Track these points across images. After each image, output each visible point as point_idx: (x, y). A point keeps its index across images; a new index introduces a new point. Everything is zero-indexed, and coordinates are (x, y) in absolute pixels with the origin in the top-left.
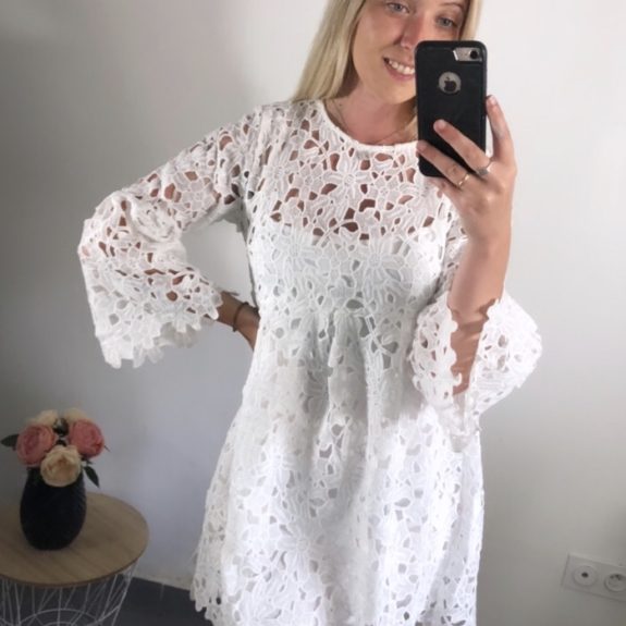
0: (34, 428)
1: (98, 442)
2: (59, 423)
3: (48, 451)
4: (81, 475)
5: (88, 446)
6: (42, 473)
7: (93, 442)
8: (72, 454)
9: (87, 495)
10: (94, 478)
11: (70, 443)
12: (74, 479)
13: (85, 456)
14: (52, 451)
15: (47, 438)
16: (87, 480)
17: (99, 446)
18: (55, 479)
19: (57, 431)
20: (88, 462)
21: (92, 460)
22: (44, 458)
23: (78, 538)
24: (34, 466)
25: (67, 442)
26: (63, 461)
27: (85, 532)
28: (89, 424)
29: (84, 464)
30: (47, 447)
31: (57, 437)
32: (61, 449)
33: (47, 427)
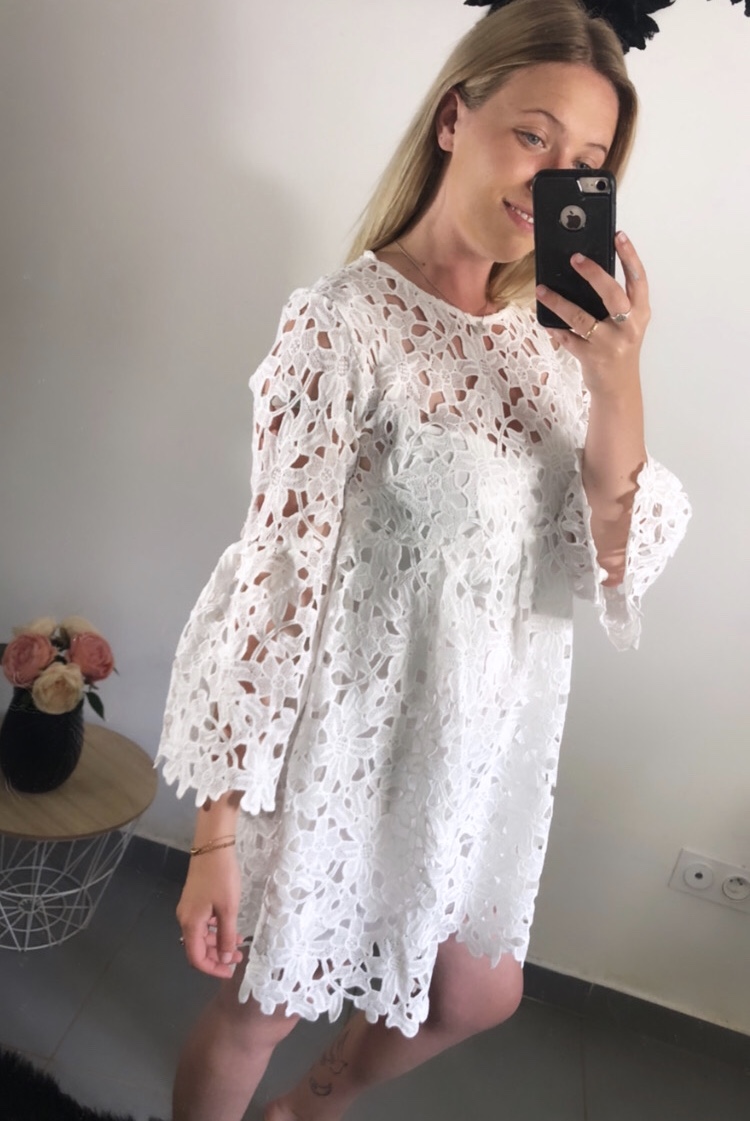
0: (26, 637)
1: (108, 661)
2: (57, 634)
3: (45, 668)
4: (81, 703)
5: (94, 666)
6: (33, 696)
7: (100, 662)
8: (73, 674)
9: (85, 726)
10: (98, 706)
11: (72, 661)
12: (73, 706)
13: (89, 679)
14: (49, 669)
15: (44, 651)
16: (88, 709)
17: (107, 667)
18: (50, 704)
19: (56, 643)
20: (92, 686)
21: (97, 684)
22: (36, 677)
23: (70, 781)
24: (22, 686)
25: (67, 658)
26: (61, 683)
27: (77, 774)
28: (96, 638)
29: (86, 688)
30: (43, 665)
31: (56, 652)
32: (60, 667)
33: (43, 637)
